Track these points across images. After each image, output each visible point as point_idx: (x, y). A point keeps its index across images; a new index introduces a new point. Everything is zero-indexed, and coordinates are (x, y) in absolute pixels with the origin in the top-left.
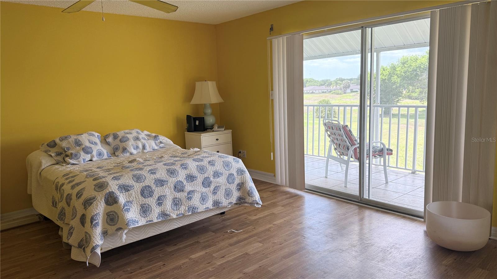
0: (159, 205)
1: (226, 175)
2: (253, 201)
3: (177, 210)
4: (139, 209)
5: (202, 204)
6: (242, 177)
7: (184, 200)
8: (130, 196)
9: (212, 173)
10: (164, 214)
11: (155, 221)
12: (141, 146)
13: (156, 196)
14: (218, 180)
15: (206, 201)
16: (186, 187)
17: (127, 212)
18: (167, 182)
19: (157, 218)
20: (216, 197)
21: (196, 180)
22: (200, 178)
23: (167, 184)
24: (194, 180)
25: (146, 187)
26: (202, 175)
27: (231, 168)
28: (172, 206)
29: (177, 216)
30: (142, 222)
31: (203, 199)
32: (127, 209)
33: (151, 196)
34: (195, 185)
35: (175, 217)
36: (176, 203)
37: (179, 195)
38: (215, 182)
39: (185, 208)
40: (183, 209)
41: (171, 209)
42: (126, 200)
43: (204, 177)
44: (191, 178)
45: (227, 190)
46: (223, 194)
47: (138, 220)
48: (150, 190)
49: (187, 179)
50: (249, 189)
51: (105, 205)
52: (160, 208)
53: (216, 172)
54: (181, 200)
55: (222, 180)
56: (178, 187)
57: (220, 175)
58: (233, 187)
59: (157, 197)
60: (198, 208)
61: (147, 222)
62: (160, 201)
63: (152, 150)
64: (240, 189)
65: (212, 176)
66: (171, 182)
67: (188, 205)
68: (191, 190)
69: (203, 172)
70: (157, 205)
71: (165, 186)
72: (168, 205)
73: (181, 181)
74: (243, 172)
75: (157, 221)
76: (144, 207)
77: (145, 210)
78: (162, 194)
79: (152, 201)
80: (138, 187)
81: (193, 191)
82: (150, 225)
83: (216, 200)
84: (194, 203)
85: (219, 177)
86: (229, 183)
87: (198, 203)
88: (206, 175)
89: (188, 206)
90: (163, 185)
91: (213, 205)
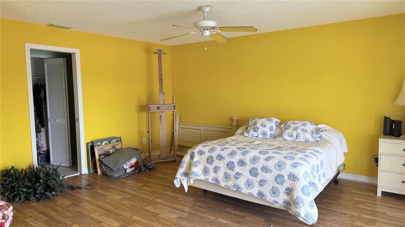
0: (215, 172)
1: (276, 173)
2: (296, 212)
3: (225, 182)
4: (203, 169)
5: (246, 187)
6: (293, 183)
7: (232, 177)
8: (201, 158)
9: (261, 166)
10: (216, 180)
11: (210, 181)
12: (295, 135)
13: (214, 164)
14: (265, 174)
15: (251, 187)
16: (236, 168)
17: (194, 167)
18: (224, 159)
19: (212, 180)
20: (261, 189)
21: (245, 166)
22: (249, 166)
23: (223, 160)
24: (243, 166)
25: (211, 156)
26: (251, 164)
27: (283, 169)
28: (223, 177)
29: (225, 186)
30: (202, 177)
31: (249, 184)
32: (196, 165)
33: (211, 164)
34: (243, 170)
35: (223, 185)
36: (227, 177)
37: (229, 171)
38: (262, 175)
39: (232, 184)
40: (230, 184)
41: (222, 179)
42: (198, 159)
43: (252, 167)
44: (242, 163)
45: (274, 188)
46: (270, 189)
47: (200, 175)
48: (212, 160)
49: (239, 162)
50: (295, 198)
51: (190, 158)
52: (216, 174)
53: (265, 167)
54: (230, 176)
55: (270, 177)
56: (230, 166)
57: (268, 171)
58: (282, 189)
59: (215, 166)
60: (242, 189)
61: (205, 179)
62: (216, 169)
63: (304, 141)
64: (289, 193)
65: (260, 169)
66: (226, 160)
67: (234, 182)
68: (239, 172)
69: (253, 163)
70: (213, 171)
71: (221, 161)
72: (220, 175)
73: (234, 162)
74: (296, 178)
75: (211, 182)
76: (206, 169)
77: (206, 171)
78: (218, 166)
79: (211, 167)
80: (207, 154)
81: (240, 174)
82: (206, 182)
83: (261, 191)
84: (240, 183)
85: (267, 172)
86: (276, 182)
87: (243, 185)
88: (255, 166)
89: (234, 184)
90: (220, 160)
91: (257, 194)
